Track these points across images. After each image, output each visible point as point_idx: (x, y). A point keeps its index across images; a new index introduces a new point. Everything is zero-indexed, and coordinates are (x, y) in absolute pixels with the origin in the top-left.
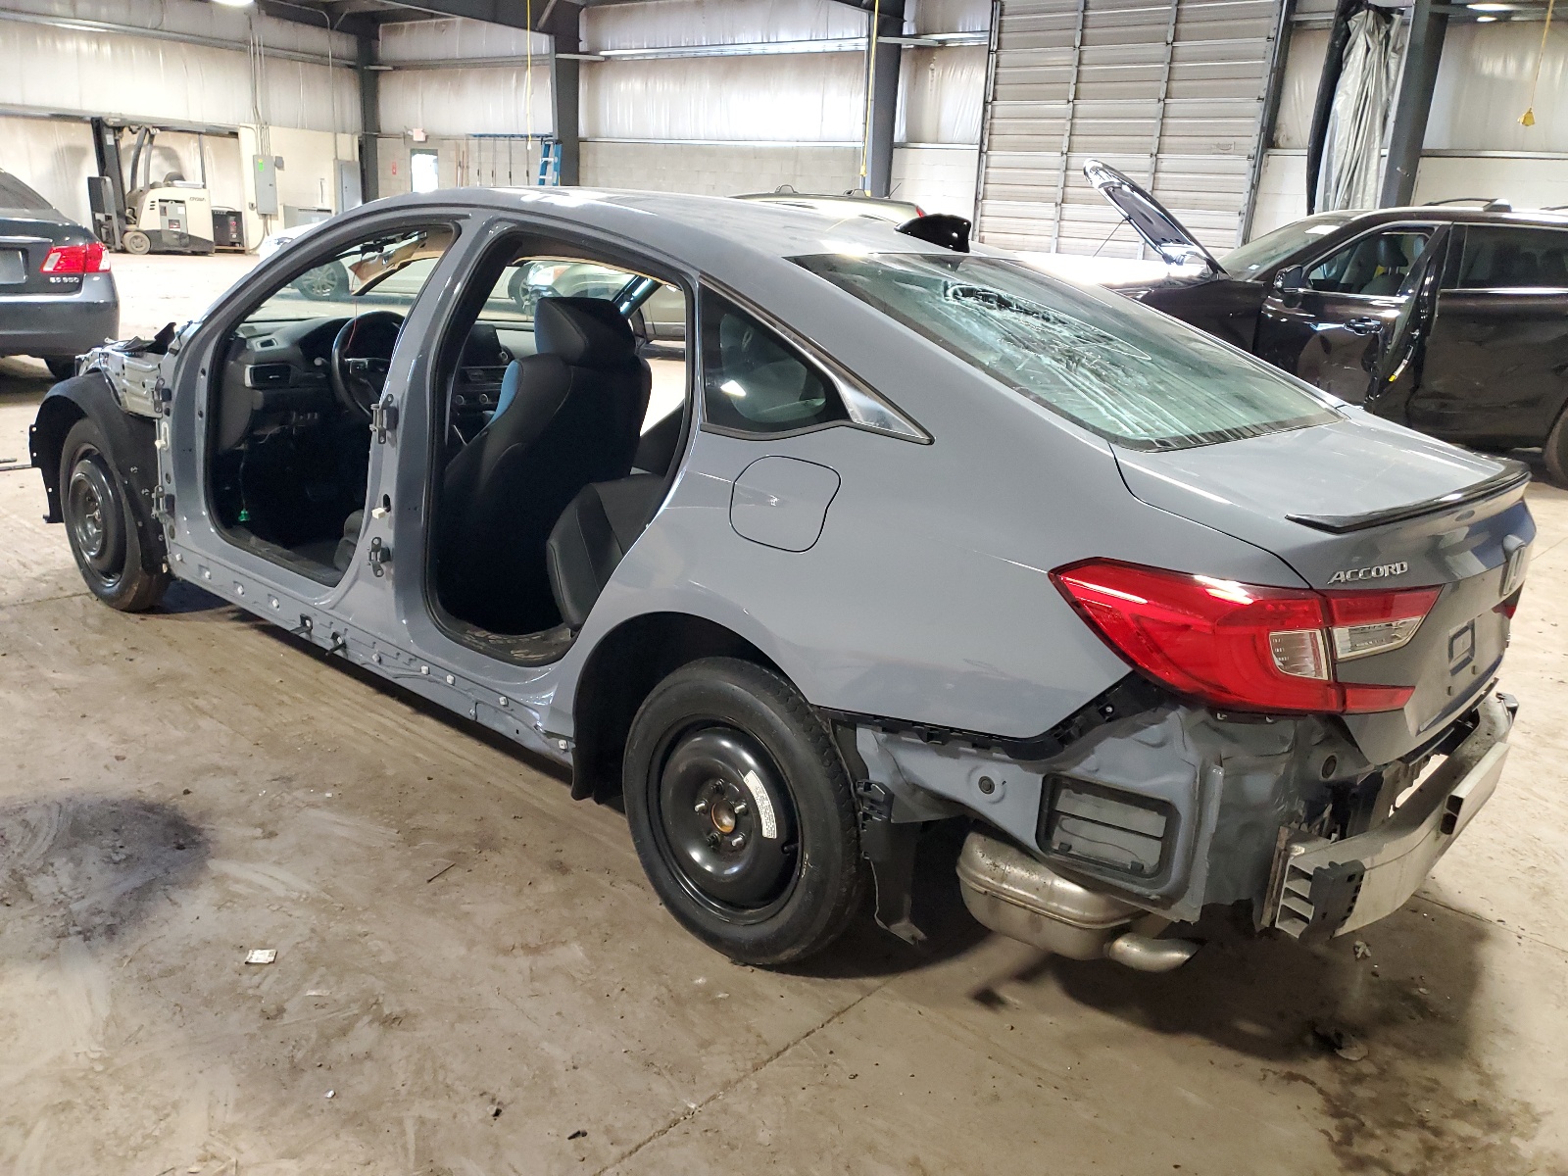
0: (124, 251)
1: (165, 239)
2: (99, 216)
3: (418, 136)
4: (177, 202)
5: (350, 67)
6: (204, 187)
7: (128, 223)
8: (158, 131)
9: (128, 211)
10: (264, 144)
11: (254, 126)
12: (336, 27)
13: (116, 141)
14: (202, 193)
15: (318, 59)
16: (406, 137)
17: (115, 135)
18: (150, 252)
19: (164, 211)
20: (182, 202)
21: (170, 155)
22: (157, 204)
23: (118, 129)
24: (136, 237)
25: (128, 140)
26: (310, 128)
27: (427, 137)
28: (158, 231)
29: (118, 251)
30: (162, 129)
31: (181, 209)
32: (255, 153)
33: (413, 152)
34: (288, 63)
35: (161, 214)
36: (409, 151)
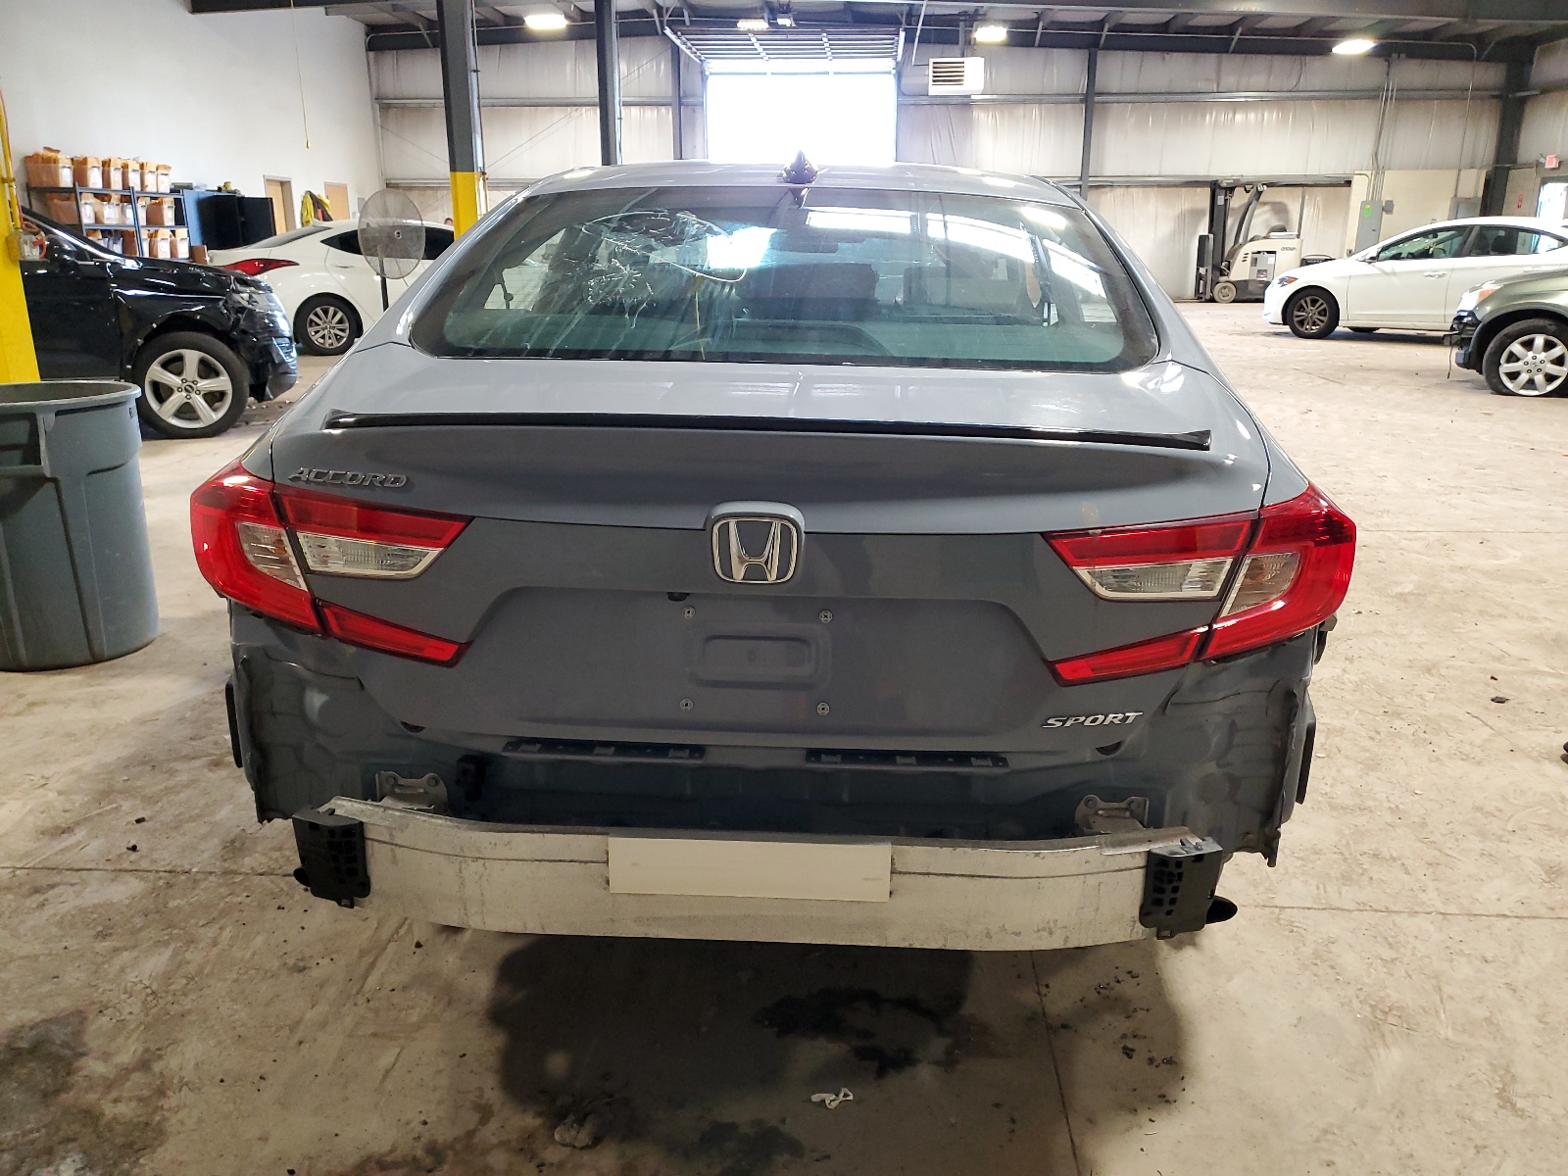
0: (1212, 300)
1: (1251, 288)
2: (1202, 271)
3: (1551, 163)
4: (1268, 252)
5: (1494, 97)
6: (1298, 236)
7: (1222, 275)
8: (1265, 187)
9: (1224, 264)
10: (1375, 189)
11: (1369, 173)
12: (1483, 57)
13: (1226, 200)
14: (1295, 243)
15: (1454, 95)
16: (1539, 165)
17: (1226, 195)
18: (1234, 301)
19: (1255, 262)
20: (1274, 252)
21: (1280, 209)
22: (1249, 256)
23: (1230, 190)
24: (1225, 288)
25: (1239, 199)
26: (1433, 168)
27: (1560, 163)
28: (1245, 281)
29: (1207, 301)
30: (1270, 185)
31: (1271, 259)
32: (1365, 199)
33: (1544, 182)
34: (1422, 103)
35: (1252, 266)
36: (1539, 180)
